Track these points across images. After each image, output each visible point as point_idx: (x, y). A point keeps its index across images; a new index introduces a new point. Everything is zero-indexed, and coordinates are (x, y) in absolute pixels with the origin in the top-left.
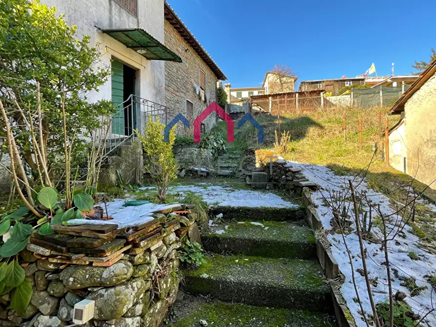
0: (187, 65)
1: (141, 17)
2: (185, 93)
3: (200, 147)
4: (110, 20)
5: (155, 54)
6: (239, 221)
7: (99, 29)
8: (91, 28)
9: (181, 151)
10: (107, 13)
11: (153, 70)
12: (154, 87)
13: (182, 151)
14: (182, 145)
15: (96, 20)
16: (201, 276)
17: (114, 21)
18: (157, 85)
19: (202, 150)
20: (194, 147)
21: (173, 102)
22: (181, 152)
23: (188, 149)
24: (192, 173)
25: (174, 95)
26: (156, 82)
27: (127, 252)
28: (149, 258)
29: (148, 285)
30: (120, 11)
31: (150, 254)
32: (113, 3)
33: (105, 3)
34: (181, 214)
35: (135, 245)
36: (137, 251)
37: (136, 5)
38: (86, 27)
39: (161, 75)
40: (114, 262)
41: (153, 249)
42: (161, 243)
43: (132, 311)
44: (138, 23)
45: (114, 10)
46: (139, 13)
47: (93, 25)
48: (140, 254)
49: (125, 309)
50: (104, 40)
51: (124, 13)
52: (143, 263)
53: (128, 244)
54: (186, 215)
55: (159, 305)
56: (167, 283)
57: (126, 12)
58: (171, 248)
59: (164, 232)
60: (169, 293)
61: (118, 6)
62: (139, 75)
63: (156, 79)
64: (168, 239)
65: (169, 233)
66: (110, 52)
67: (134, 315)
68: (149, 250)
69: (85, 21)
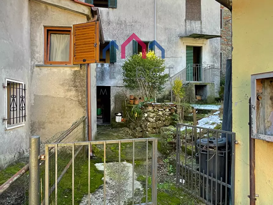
7: (180, 37)
8: (177, 38)
10: (184, 27)
11: (211, 44)
12: (212, 53)
15: (179, 34)
17: (187, 29)
18: (214, 51)
26: (213, 50)
27: (153, 108)
28: (158, 111)
29: (158, 116)
30: (191, 23)
31: (159, 111)
32: (187, 21)
33: (183, 23)
34: (172, 106)
35: (155, 107)
36: (155, 108)
37: (200, 14)
38: (175, 39)
39: (217, 44)
40: (150, 108)
41: (159, 110)
42: (163, 110)
43: (153, 118)
44: (201, 22)
45: (188, 23)
46: (202, 17)
47: (178, 36)
48: (155, 109)
49: (150, 116)
50: (182, 41)
51: (193, 22)
52: (157, 111)
53: (153, 106)
54: (176, 107)
55: (160, 122)
56: (163, 118)
57: (194, 21)
58: (166, 112)
59: (163, 107)
60: (164, 121)
61: (189, 21)
62: (202, 49)
63: (213, 48)
64: (166, 110)
65: (165, 108)
66: (185, 45)
67: (153, 119)
68: (158, 109)
69: (174, 36)
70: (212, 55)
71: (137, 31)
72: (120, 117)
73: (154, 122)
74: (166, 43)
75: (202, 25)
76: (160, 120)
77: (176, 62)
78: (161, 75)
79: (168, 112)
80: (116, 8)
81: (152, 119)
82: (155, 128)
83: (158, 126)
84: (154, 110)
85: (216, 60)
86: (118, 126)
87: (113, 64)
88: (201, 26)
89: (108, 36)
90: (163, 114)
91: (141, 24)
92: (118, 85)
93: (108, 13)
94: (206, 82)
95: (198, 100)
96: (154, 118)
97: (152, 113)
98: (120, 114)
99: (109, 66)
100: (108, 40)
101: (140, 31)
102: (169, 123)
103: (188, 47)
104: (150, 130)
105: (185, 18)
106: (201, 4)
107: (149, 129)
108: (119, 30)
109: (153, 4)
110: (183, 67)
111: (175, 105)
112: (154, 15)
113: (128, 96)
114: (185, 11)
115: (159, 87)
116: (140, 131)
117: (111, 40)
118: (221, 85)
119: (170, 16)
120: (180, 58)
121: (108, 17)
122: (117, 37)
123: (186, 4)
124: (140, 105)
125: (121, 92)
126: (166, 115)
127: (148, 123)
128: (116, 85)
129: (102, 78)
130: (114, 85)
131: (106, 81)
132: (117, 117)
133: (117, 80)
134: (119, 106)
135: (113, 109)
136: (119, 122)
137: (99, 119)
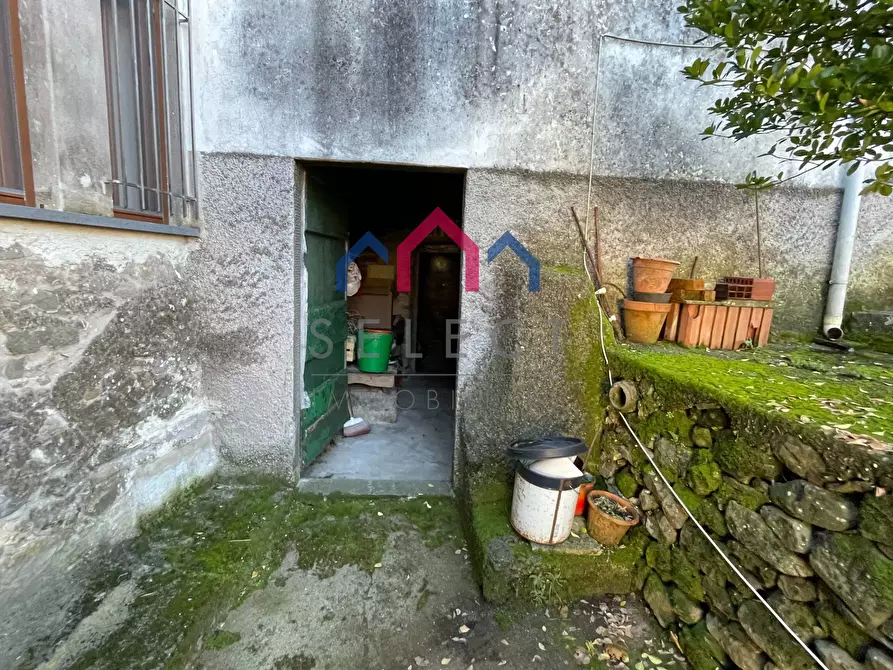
92: (531, 166)
113: (610, 264)
125: (559, 226)
128: (515, 163)
129: (394, 91)
130: (502, 163)
131: (430, 117)
132: (529, 492)
133: (525, 119)
134: (541, 356)
135: (479, 371)
136: (550, 545)
137: (373, 395)
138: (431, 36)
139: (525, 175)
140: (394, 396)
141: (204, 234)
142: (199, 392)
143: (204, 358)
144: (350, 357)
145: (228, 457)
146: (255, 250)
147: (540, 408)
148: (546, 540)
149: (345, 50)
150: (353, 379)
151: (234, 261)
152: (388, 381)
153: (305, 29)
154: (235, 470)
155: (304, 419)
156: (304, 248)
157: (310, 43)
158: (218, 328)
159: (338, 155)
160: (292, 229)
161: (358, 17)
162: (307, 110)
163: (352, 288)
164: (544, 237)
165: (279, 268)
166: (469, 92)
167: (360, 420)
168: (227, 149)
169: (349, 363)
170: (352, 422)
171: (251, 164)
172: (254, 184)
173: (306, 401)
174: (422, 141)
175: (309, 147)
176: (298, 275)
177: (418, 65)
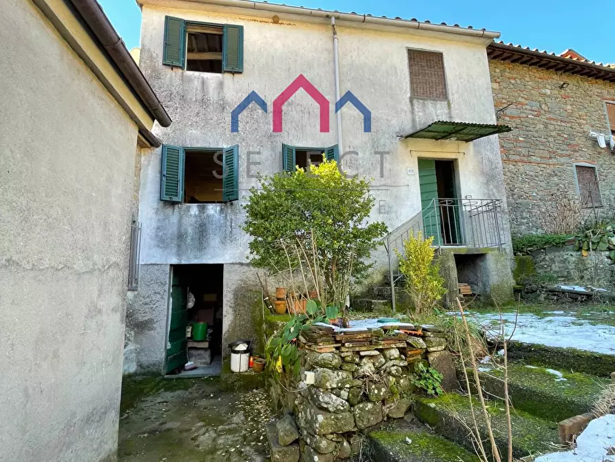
0: (569, 107)
1: (453, 95)
2: (569, 156)
3: (580, 249)
4: (414, 121)
5: (472, 134)
6: (528, 364)
7: (402, 136)
8: (394, 141)
9: (544, 258)
10: (409, 116)
11: (478, 152)
12: (483, 173)
13: (547, 258)
14: (544, 249)
15: (397, 129)
16: (428, 404)
17: (417, 120)
18: (487, 169)
19: (585, 253)
20: (568, 250)
21: (541, 178)
22: (544, 260)
23: (557, 254)
24: (555, 295)
25: (545, 166)
26: (485, 167)
27: (337, 348)
28: (357, 360)
29: (359, 382)
30: (424, 105)
31: (361, 358)
32: (415, 101)
33: (406, 106)
34: (410, 334)
35: (343, 345)
36: (343, 349)
37: (445, 85)
38: (388, 141)
39: (492, 153)
40: (326, 352)
41: (362, 354)
42: (377, 353)
43: (337, 391)
44: (449, 105)
45: (418, 107)
46: (450, 92)
47: (395, 136)
48: (347, 353)
49: (328, 384)
50: (407, 146)
51: (429, 104)
52: (352, 362)
53: (337, 342)
54: (423, 337)
55: (370, 406)
56: (379, 390)
57: (432, 101)
58: (391, 363)
59: (377, 343)
60: (384, 402)
61: (421, 101)
62: (458, 167)
63: (484, 162)
64: (387, 353)
65: (386, 346)
66: (416, 155)
67: (339, 396)
68: (358, 353)
69: (387, 136)
70: (482, 179)
71: (294, 125)
72: (245, 357)
73: (342, 411)
74: (368, 153)
75: (453, 109)
76: (366, 398)
77: (396, 197)
78: (359, 227)
79: (396, 362)
80: (241, 73)
81: (334, 397)
82: (348, 435)
83: (360, 424)
84: (343, 358)
85: (495, 191)
86: (236, 384)
87: (232, 204)
88: (450, 113)
89: (219, 136)
90: (378, 370)
91: (303, 109)
92: (244, 262)
93: (221, 85)
94: (477, 246)
95: (464, 295)
96: (342, 392)
97: (334, 369)
98: (242, 347)
99: (221, 209)
100: (219, 147)
101: (302, 126)
102: (404, 408)
103: (422, 162)
104: (327, 448)
105: (409, 95)
106: (446, 65)
107: (324, 443)
108: (247, 122)
109: (331, 64)
110: (415, 210)
111: (420, 332)
112: (334, 89)
113: (271, 289)
114: (408, 79)
115: (355, 265)
116: (290, 439)
117: (225, 146)
118: (515, 254)
119: (373, 91)
120: (405, 188)
121: (221, 94)
122: (244, 140)
123: (410, 66)
124: (292, 329)
125: (253, 278)
126: (390, 373)
127: (320, 418)
128: (238, 261)
129: (201, 243)
130: (234, 261)
131: (211, 250)
132: (235, 357)
133: (241, 248)
134: (244, 319)
135: (229, 328)
136: (240, 372)
137: (200, 352)
138: (211, 228)
139: (242, 264)
140: (208, 353)
141: (139, 289)
142: (133, 341)
143: (135, 329)
144: (189, 335)
145: (140, 366)
146: (155, 293)
147: (244, 336)
148: (238, 371)
149: (186, 233)
150: (190, 344)
151: (148, 297)
152: (206, 345)
153: (175, 229)
154: (143, 371)
155: (168, 352)
156: (171, 291)
157: (176, 233)
158: (141, 319)
159: (183, 262)
160: (168, 285)
161: (191, 225)
162: (174, 250)
163: (191, 305)
164: (249, 282)
165: (163, 298)
166: (223, 242)
167: (192, 363)
168: (149, 263)
169: (188, 338)
170: (189, 363)
171: (156, 267)
172: (156, 272)
173: (169, 346)
174: (209, 256)
175: (175, 261)
176: (169, 300)
177: (208, 236)
